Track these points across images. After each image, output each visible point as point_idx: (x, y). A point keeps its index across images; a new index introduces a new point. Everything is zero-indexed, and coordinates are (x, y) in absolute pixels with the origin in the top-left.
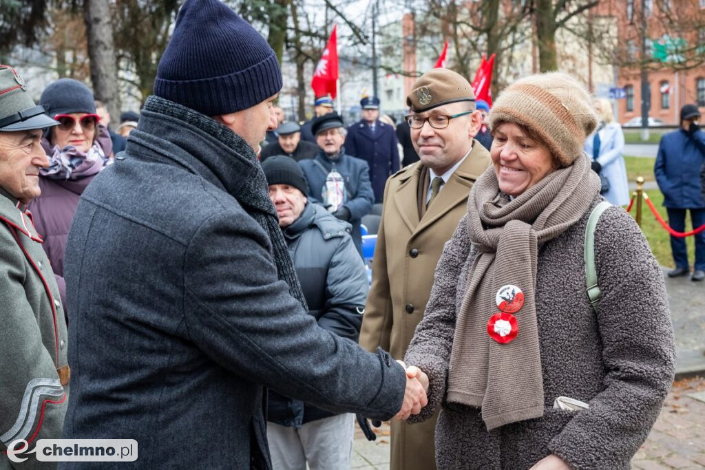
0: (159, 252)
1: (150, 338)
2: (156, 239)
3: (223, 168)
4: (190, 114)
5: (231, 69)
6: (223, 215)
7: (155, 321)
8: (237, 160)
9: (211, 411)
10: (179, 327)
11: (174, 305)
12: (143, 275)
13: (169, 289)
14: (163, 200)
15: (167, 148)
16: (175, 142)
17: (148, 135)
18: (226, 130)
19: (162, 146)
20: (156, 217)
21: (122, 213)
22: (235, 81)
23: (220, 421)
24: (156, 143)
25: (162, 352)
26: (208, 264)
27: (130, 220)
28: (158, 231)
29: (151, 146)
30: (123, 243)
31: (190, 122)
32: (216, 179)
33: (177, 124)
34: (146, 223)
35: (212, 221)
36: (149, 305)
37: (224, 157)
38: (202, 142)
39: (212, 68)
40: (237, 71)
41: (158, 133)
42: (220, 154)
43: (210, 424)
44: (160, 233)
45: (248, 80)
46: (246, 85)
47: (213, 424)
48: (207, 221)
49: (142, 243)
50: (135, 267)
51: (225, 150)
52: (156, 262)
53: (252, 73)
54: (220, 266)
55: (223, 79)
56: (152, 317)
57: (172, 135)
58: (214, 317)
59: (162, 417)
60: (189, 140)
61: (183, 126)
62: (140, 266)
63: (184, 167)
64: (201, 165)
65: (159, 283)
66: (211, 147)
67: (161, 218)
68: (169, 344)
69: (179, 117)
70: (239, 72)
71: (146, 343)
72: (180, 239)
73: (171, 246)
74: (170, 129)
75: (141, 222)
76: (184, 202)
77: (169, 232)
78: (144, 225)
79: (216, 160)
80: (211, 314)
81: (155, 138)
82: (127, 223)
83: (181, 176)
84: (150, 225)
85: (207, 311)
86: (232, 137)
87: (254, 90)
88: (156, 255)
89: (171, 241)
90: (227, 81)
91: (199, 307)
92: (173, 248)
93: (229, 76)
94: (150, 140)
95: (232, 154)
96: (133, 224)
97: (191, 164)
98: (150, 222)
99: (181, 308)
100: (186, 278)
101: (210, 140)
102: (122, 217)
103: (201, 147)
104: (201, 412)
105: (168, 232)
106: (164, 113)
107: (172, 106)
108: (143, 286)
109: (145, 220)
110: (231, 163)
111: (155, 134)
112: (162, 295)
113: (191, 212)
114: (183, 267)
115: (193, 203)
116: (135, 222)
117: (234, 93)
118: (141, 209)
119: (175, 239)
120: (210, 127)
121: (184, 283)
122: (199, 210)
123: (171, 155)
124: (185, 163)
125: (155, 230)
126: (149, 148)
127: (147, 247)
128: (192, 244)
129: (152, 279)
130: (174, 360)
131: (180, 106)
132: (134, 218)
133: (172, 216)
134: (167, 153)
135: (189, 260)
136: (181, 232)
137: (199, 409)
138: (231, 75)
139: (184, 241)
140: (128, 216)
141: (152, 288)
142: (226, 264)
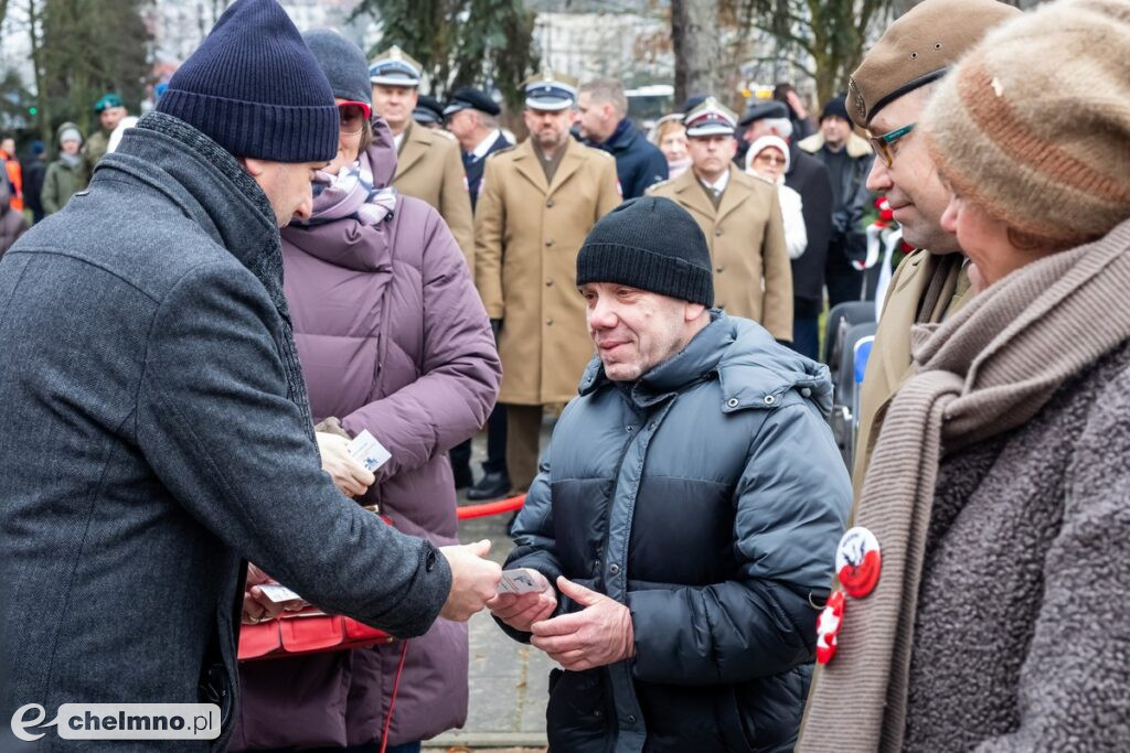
0: (119, 307)
1: (82, 433)
2: (117, 288)
3: (231, 222)
4: (201, 138)
5: (278, 100)
6: (219, 266)
7: (92, 407)
8: (253, 217)
9: (156, 574)
10: (124, 422)
11: (125, 389)
12: (88, 338)
13: (122, 364)
14: (135, 238)
15: (157, 177)
16: (170, 171)
17: (131, 157)
18: (248, 176)
19: (150, 173)
20: (122, 258)
21: (72, 253)
22: (279, 117)
23: (167, 593)
24: (144, 167)
25: (96, 457)
26: (184, 335)
27: (83, 261)
28: (122, 278)
29: (134, 171)
30: (69, 291)
31: (199, 150)
32: (217, 234)
33: (178, 147)
34: (106, 265)
35: (201, 272)
36: (90, 382)
37: (237, 207)
38: (208, 178)
39: (252, 89)
40: (285, 104)
41: (147, 156)
42: (231, 201)
43: (153, 592)
44: (124, 280)
45: (296, 122)
46: (292, 128)
47: (156, 592)
48: (191, 272)
49: (97, 293)
50: (78, 325)
51: (239, 197)
52: (111, 322)
53: (305, 115)
54: (200, 342)
55: (264, 108)
56: (90, 401)
57: (167, 162)
58: (177, 420)
59: (82, 567)
60: (191, 171)
61: (186, 151)
62: (86, 325)
63: (177, 204)
64: (201, 209)
65: (109, 351)
66: (220, 188)
67: (130, 260)
68: (108, 447)
69: (185, 141)
70: (288, 107)
71: (75, 441)
72: (152, 292)
73: (137, 301)
74: (165, 152)
75: (98, 263)
76: (166, 244)
77: (138, 281)
78: (102, 268)
79: (223, 208)
80: (173, 414)
81: (141, 161)
82: (78, 264)
83: (168, 216)
84: (111, 268)
85: (170, 408)
86: (253, 186)
87: (300, 139)
88: (113, 312)
89: (138, 293)
90: (269, 113)
91: (161, 398)
92: (140, 304)
93: (274, 108)
94: (134, 164)
95: (247, 206)
96: (87, 267)
97: (188, 203)
98: (113, 264)
99: (134, 395)
100: (149, 351)
101: (220, 178)
102: (71, 256)
103: (205, 184)
104: (141, 572)
105: (136, 281)
106: (163, 132)
107: (179, 124)
108: (84, 355)
109: (105, 261)
110: (245, 218)
111: (143, 158)
112: (111, 372)
113: (172, 257)
114: (149, 334)
115: (178, 245)
116: (90, 263)
117: (273, 131)
118: (103, 247)
119: (145, 291)
120: (226, 163)
121: (145, 358)
122: (186, 255)
123: (162, 186)
124: (178, 199)
125: (117, 276)
126: (130, 174)
127: (102, 298)
128: (167, 301)
129: (101, 345)
130: (111, 473)
131: (190, 126)
132: (89, 258)
133: (145, 260)
134: (156, 183)
135: (159, 323)
136: (155, 283)
137: (140, 566)
138: (276, 106)
139: (157, 296)
140: (81, 255)
141: (98, 358)
142: (210, 340)
